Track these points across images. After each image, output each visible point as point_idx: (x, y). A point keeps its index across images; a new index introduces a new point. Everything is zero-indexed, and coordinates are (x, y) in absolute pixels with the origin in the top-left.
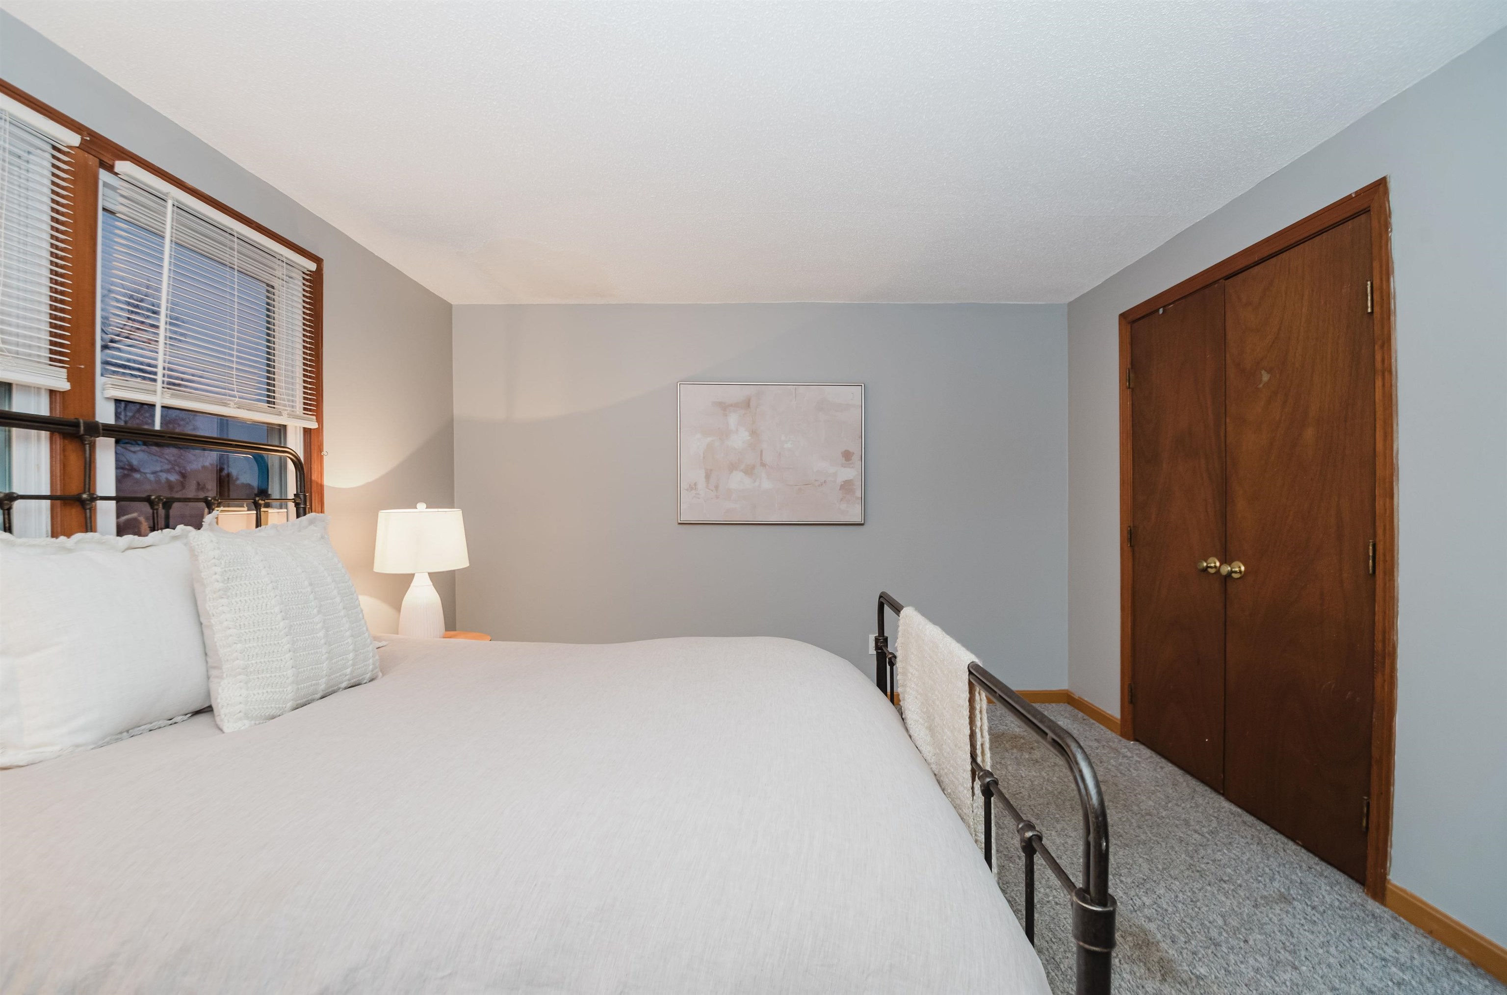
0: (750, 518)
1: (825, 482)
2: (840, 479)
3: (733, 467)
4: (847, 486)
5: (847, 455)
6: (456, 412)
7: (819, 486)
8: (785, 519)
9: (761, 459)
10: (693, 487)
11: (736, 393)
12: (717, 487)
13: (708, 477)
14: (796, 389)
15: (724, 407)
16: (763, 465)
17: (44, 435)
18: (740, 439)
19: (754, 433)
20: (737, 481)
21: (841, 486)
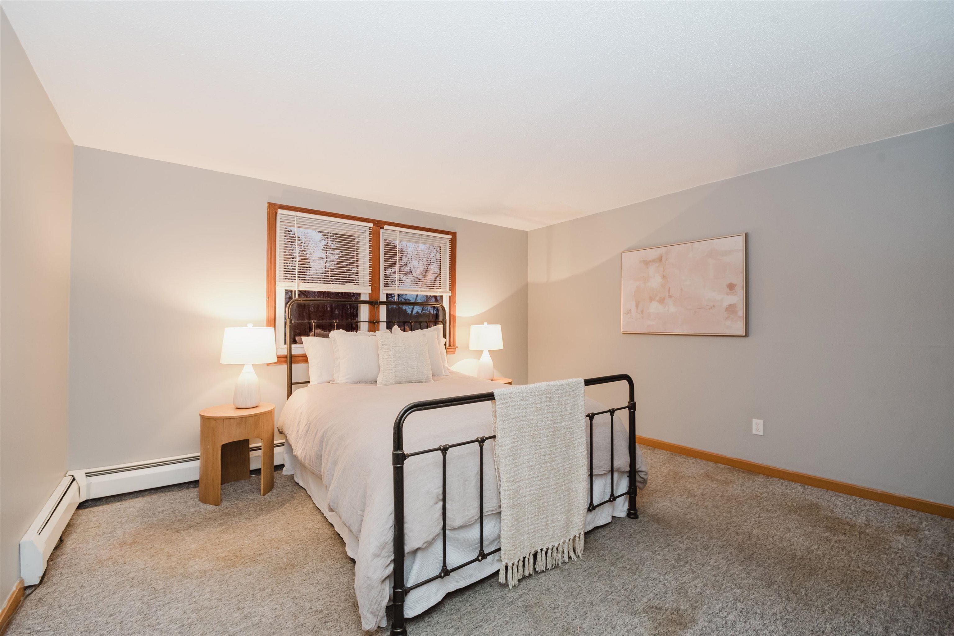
0: (661, 330)
1: (714, 306)
2: (725, 304)
3: (651, 299)
4: (731, 309)
5: (731, 287)
6: (529, 280)
7: (709, 309)
8: (685, 332)
9: (669, 293)
10: (629, 312)
11: (653, 254)
12: (642, 312)
13: (637, 306)
14: (692, 245)
15: (646, 263)
16: (670, 297)
17: (368, 305)
18: (656, 281)
19: (664, 277)
20: (654, 307)
21: (727, 308)
